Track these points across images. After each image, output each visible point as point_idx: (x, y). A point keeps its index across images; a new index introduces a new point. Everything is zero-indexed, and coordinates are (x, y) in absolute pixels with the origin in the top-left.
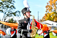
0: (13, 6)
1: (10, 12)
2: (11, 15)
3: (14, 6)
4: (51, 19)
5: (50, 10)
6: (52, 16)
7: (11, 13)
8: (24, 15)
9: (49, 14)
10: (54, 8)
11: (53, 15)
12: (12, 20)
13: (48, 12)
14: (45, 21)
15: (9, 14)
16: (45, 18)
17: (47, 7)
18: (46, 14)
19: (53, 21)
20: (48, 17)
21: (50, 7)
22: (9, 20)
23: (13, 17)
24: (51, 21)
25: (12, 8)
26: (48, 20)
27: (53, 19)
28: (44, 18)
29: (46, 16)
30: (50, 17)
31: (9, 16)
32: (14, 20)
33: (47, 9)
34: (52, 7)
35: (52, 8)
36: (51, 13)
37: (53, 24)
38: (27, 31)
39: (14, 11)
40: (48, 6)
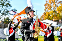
0: (8, 4)
1: (5, 10)
2: (6, 14)
3: (10, 4)
4: (50, 18)
5: (49, 8)
6: (51, 15)
7: (7, 11)
8: (27, 15)
9: (48, 13)
10: (53, 6)
11: (52, 13)
12: (8, 19)
13: (47, 11)
14: (44, 20)
15: (4, 12)
16: (44, 17)
17: (45, 5)
18: (45, 13)
19: (52, 20)
20: (47, 16)
21: (49, 5)
22: (5, 19)
23: (9, 16)
24: (50, 20)
25: (7, 6)
26: (47, 19)
27: (53, 18)
28: (42, 17)
29: (45, 15)
30: (49, 16)
31: (4, 15)
32: (10, 19)
33: (46, 8)
34: (51, 5)
35: (51, 7)
36: (50, 11)
37: (52, 24)
38: (30, 31)
39: (10, 9)
40: (47, 4)
